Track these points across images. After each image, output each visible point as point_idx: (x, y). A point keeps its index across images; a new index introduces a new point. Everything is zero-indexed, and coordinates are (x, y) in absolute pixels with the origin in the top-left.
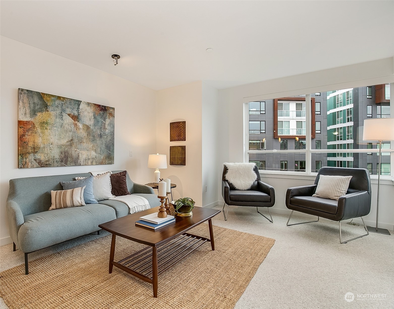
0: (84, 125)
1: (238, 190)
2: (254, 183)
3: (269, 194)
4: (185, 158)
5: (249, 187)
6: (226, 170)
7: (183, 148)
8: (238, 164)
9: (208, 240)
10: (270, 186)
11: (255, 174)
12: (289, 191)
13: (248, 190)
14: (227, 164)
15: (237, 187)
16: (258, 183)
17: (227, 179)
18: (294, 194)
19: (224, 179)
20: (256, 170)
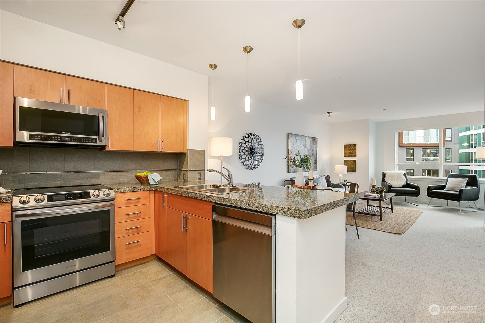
0: (307, 149)
1: (394, 187)
2: (404, 183)
3: (416, 189)
4: (356, 167)
5: (401, 186)
6: (384, 175)
7: (355, 161)
8: (392, 172)
9: (390, 208)
10: (417, 185)
11: (405, 178)
12: (429, 188)
13: (401, 187)
14: (385, 172)
15: (393, 186)
16: (407, 183)
17: (386, 181)
18: (432, 189)
19: (383, 180)
20: (405, 175)
